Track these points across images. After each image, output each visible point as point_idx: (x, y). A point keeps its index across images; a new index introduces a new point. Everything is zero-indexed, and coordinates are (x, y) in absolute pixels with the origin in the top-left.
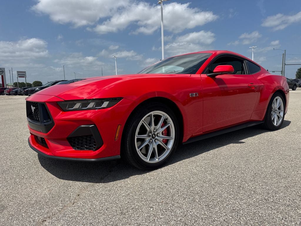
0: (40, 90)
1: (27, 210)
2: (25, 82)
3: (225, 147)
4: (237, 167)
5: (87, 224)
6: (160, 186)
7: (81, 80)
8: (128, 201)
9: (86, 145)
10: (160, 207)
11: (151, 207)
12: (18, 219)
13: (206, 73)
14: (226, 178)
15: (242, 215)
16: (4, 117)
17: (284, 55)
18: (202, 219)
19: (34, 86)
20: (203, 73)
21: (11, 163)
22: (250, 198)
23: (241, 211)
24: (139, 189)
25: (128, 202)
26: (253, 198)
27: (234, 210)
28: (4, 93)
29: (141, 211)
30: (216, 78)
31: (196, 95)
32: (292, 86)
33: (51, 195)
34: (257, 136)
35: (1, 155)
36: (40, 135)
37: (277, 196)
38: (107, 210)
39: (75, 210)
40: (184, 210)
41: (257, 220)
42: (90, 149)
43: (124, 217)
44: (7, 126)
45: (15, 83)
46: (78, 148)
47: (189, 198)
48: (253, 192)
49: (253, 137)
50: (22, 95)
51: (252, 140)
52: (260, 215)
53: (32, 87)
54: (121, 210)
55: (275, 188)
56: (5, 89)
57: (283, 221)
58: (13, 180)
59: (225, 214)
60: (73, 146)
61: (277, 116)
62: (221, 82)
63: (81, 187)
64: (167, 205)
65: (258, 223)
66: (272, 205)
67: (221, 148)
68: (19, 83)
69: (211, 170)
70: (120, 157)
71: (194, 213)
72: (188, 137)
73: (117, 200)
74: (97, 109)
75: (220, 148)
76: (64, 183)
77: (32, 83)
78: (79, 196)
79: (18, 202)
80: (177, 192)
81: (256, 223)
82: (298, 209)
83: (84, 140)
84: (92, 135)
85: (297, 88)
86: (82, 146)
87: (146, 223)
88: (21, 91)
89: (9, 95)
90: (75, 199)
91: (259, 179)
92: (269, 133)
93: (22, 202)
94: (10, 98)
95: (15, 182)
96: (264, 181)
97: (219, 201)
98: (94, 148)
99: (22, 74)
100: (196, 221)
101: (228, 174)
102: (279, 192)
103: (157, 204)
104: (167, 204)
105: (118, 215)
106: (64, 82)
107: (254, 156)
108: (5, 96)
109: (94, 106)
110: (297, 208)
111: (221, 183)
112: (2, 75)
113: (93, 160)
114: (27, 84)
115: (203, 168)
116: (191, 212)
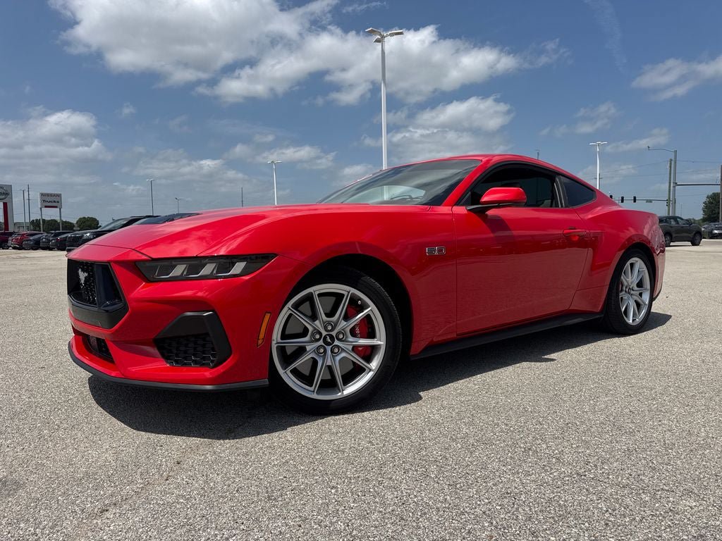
0: (94, 238)
1: (68, 490)
2: (58, 219)
3: (510, 368)
4: (530, 410)
5: (194, 517)
6: (356, 446)
7: (190, 215)
8: (285, 475)
9: (194, 355)
10: (353, 486)
11: (333, 487)
12: (48, 507)
13: (465, 204)
14: (502, 431)
15: (524, 502)
16: (11, 299)
17: (673, 163)
18: (438, 509)
19: (79, 229)
20: (457, 204)
21: (29, 398)
22: (546, 471)
23: (523, 497)
24: (311, 452)
25: (285, 477)
26: (552, 471)
27: (508, 493)
28: (9, 244)
29: (310, 494)
30: (487, 215)
31: (440, 250)
32: (691, 235)
33: (119, 462)
34: (586, 347)
35: (8, 381)
36: (94, 333)
37: (606, 468)
38: (237, 491)
39: (170, 491)
40: (402, 493)
41: (552, 512)
42: (204, 364)
43: (274, 506)
44: (17, 318)
45: (33, 220)
46: (177, 362)
47: (417, 471)
48: (554, 460)
49: (578, 349)
50: (51, 249)
51: (574, 355)
52: (562, 503)
53: (75, 231)
54: (267, 492)
55: (603, 454)
56: (11, 234)
57: (607, 515)
58: (36, 433)
59: (487, 501)
60: (167, 358)
61: (635, 301)
62: (499, 224)
63: (183, 447)
64: (367, 483)
65: (553, 518)
66: (591, 486)
67: (502, 370)
68: (44, 220)
69: (472, 415)
70: (268, 383)
71: (422, 499)
72: (423, 344)
73: (262, 473)
74: (221, 277)
75: (498, 370)
76: (149, 438)
77: (74, 221)
78: (178, 463)
79: (48, 474)
80: (393, 458)
81: (550, 518)
82: (643, 492)
83: (191, 345)
84: (207, 334)
85: (703, 240)
86: (185, 358)
87: (319, 517)
88: (49, 241)
89: (21, 248)
90: (172, 470)
91: (573, 435)
92: (616, 340)
93: (56, 474)
94: (22, 255)
95: (41, 437)
96: (584, 438)
97: (478, 477)
98: (212, 361)
99: (51, 201)
100: (425, 514)
101: (507, 425)
102: (611, 460)
103: (346, 481)
104: (368, 480)
105: (261, 500)
106: (153, 219)
107: (573, 387)
108: (11, 251)
109: (215, 272)
110: (641, 491)
111: (488, 443)
112: (5, 201)
113: (209, 387)
114: (62, 224)
115: (454, 410)
116: (415, 496)
